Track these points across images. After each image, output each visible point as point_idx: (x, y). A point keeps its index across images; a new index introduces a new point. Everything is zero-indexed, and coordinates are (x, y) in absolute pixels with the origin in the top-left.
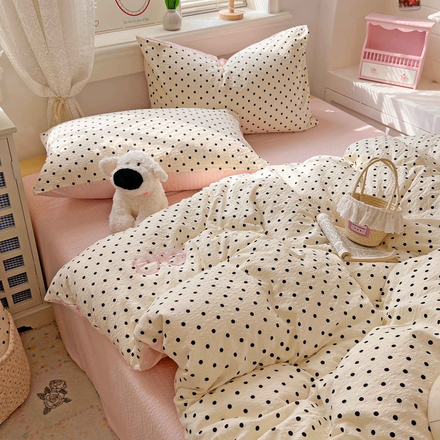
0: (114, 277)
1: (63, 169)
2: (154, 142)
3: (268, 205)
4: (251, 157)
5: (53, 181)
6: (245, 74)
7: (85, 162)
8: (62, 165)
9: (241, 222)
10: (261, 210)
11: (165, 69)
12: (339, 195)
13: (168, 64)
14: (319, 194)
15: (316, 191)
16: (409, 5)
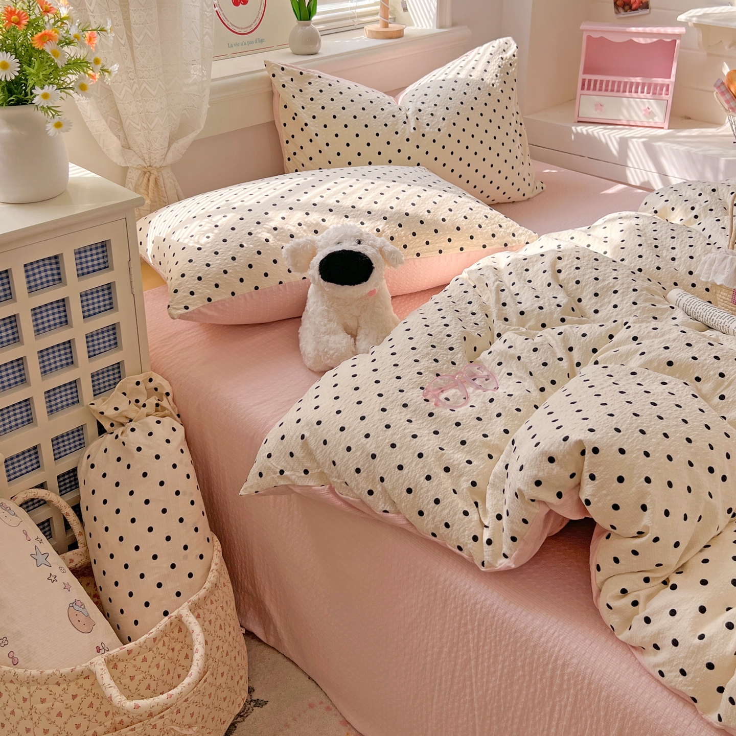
0: (400, 419)
1: (214, 269)
2: (352, 213)
3: (586, 285)
4: (506, 225)
5: (200, 291)
6: (440, 112)
7: (248, 256)
8: (210, 263)
9: (555, 316)
10: (574, 297)
11: (315, 112)
12: (685, 260)
13: (320, 104)
14: (653, 262)
15: (647, 258)
16: (631, 9)
